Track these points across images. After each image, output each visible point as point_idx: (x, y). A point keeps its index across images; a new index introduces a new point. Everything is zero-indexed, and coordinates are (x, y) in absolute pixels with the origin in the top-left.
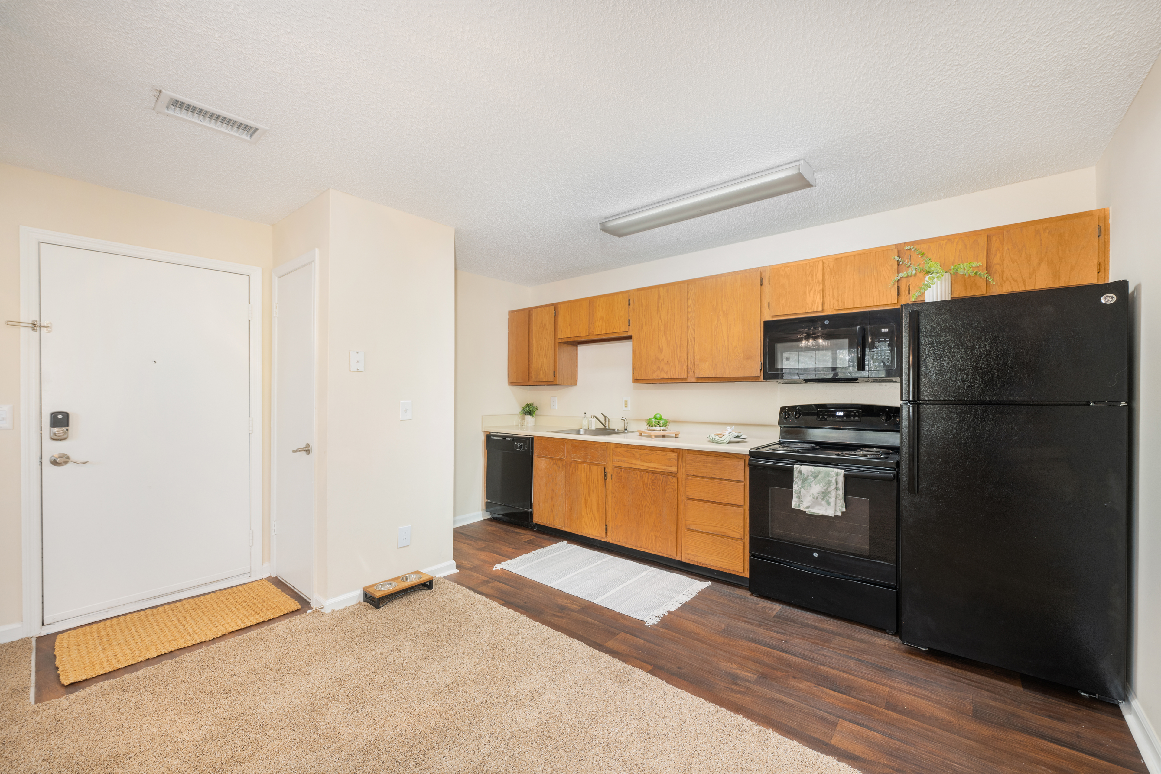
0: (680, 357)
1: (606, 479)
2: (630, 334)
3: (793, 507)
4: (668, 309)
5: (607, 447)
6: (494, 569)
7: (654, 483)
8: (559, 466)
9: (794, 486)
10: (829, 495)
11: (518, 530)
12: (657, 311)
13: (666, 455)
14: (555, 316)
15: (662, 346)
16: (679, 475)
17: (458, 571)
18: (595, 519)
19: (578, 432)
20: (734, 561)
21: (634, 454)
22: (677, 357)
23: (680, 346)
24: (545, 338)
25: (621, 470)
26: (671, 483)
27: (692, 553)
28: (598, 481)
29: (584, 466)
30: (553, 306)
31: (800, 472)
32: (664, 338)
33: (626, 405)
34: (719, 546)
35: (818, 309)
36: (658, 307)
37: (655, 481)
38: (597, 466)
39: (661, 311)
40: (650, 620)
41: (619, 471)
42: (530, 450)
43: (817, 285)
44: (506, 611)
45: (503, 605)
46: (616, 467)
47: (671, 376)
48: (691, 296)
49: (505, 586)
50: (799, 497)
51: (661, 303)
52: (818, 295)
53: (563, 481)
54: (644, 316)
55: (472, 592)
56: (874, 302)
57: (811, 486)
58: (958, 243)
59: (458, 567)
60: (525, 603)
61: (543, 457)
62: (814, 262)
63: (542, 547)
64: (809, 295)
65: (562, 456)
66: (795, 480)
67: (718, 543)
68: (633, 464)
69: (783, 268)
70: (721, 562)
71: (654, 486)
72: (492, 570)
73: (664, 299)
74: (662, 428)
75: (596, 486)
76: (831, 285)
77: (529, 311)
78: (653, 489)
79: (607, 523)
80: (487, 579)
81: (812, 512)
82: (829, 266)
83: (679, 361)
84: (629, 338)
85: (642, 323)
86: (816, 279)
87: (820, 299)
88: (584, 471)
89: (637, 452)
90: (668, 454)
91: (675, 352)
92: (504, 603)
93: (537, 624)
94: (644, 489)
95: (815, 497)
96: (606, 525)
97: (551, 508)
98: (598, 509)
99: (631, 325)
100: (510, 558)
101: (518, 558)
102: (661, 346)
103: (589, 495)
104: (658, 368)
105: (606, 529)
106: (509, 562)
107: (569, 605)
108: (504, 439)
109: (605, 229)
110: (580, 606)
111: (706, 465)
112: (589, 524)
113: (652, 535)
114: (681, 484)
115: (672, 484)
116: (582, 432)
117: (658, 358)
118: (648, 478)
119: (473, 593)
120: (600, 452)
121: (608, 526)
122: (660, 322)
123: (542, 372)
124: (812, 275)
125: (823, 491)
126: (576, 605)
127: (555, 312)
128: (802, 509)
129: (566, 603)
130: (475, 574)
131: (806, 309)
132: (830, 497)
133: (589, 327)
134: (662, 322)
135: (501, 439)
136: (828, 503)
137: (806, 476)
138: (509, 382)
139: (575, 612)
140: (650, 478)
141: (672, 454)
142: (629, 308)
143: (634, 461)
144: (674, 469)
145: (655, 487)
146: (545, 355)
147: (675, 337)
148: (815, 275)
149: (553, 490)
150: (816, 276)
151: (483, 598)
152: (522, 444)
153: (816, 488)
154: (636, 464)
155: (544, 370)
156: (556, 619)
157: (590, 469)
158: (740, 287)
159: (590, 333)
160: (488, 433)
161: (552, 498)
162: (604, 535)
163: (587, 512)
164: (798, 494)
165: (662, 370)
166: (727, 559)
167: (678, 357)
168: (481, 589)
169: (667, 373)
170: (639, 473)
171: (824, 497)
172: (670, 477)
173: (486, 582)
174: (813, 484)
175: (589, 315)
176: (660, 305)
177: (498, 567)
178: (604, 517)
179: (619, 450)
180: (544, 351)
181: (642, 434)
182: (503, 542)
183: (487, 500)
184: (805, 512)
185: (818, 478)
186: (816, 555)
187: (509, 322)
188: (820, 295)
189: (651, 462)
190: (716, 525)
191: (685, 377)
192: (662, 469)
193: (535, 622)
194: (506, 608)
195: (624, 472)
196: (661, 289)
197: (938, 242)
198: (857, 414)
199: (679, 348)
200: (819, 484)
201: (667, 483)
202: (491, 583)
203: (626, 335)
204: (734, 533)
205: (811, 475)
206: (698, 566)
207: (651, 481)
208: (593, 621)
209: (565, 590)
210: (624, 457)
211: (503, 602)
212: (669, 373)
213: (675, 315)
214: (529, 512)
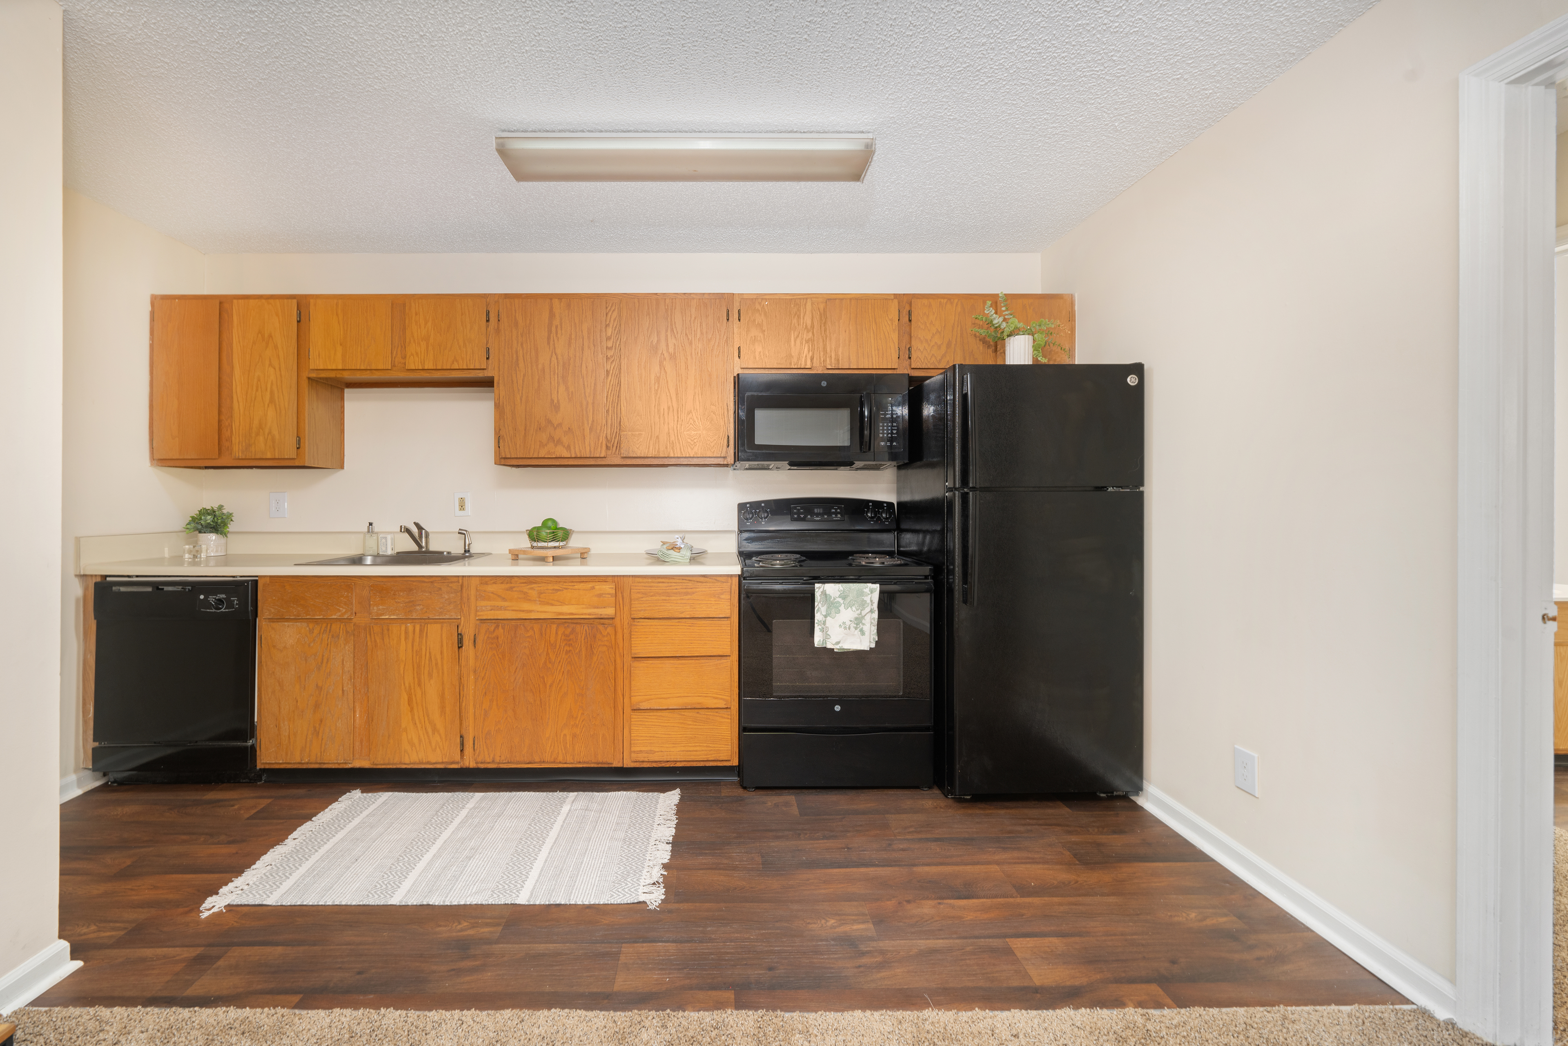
0: (593, 421)
1: (461, 647)
2: (490, 375)
3: (816, 646)
4: (570, 338)
5: (462, 586)
6: (205, 915)
7: (570, 640)
8: (338, 636)
9: (816, 615)
10: (863, 621)
11: (211, 795)
12: (549, 338)
13: (593, 588)
14: (299, 322)
15: (558, 401)
16: (617, 621)
17: (79, 964)
18: (435, 730)
19: (357, 561)
20: (716, 746)
21: (525, 593)
22: (588, 421)
23: (593, 403)
24: (270, 365)
25: (497, 626)
26: (604, 636)
27: (643, 749)
28: (442, 653)
29: (406, 628)
30: (295, 301)
31: (824, 593)
32: (562, 388)
33: (462, 507)
34: (691, 727)
35: (806, 365)
36: (550, 332)
37: (571, 637)
38: (439, 626)
39: (556, 341)
40: (652, 896)
41: (492, 628)
42: (250, 608)
43: (805, 332)
44: (328, 1020)
45: (301, 1005)
46: (483, 621)
47: (575, 453)
48: (612, 321)
49: (268, 949)
50: (822, 630)
51: (557, 327)
52: (806, 345)
53: (349, 665)
54: (522, 344)
55: (180, 1010)
56: (873, 365)
57: (839, 612)
58: (957, 305)
59: (75, 954)
60: (359, 973)
61: (288, 620)
62: (800, 299)
63: (309, 818)
64: (795, 345)
65: (345, 613)
66: (818, 605)
67: (690, 723)
68: (523, 611)
69: (760, 300)
70: (696, 751)
71: (570, 645)
72: (199, 922)
73: (561, 320)
74: (561, 544)
75: (437, 664)
76: (821, 334)
77: (220, 303)
78: (567, 652)
79: (463, 732)
80: (199, 950)
81: (844, 649)
82: (819, 309)
83: (591, 429)
84: (487, 383)
85: (517, 357)
86: (803, 323)
87: (809, 351)
88: (406, 638)
89: (532, 589)
90: (597, 587)
91: (585, 412)
92: (301, 1000)
93: (434, 1015)
94: (548, 654)
95: (847, 627)
96: (461, 737)
97: (315, 728)
98: (443, 708)
99: (490, 358)
100: (239, 871)
101: (259, 864)
102: (556, 401)
103: (419, 685)
104: (551, 438)
105: (462, 744)
106: (239, 882)
107: (471, 932)
108: (158, 589)
109: (503, 152)
110: (498, 925)
111: (667, 598)
112: (420, 740)
113: (565, 735)
114: (621, 636)
115: (606, 639)
116: (369, 560)
117: (549, 422)
118: (556, 633)
119: (185, 1013)
120: (446, 597)
121: (465, 736)
122: (554, 358)
123: (261, 438)
124: (799, 317)
125: (857, 616)
126: (487, 925)
127: (300, 313)
128: (829, 646)
129: (462, 930)
130: (148, 952)
131: (791, 364)
132: (864, 624)
133: (392, 353)
134: (557, 359)
135: (150, 589)
136: (862, 632)
137: (833, 598)
138: (152, 458)
139: (497, 942)
140: (560, 633)
141: (604, 587)
142: (487, 327)
143: (526, 606)
144: (610, 611)
145: (571, 648)
146: (272, 401)
147: (584, 387)
148: (802, 317)
149: (319, 688)
150: (803, 319)
151: (233, 1013)
152: (223, 596)
153: (847, 615)
154: (530, 611)
155: (270, 433)
156: (468, 978)
157: (421, 631)
158: (695, 318)
159: (393, 365)
160: (99, 580)
161: (317, 706)
162: (457, 757)
163: (413, 718)
164: (823, 626)
165: (559, 442)
166: (705, 745)
167: (590, 422)
168: (201, 986)
169: (568, 448)
170: (536, 627)
171: (857, 624)
172: (601, 627)
173: (201, 963)
174: (842, 608)
175: (392, 330)
176: (554, 329)
177: (215, 904)
178: (458, 722)
179: (491, 588)
180: (268, 393)
181: (517, 555)
182: (184, 837)
183: (97, 744)
184: (833, 649)
185: (848, 599)
186: (838, 708)
187: (152, 319)
188: (809, 346)
189: (562, 603)
190: (686, 695)
191: (602, 456)
192: (585, 614)
193: (426, 1013)
194: (322, 1013)
195: (503, 628)
196: (556, 302)
197: (939, 300)
198: (838, 510)
199: (590, 407)
200: (851, 607)
201: (595, 637)
202: (219, 958)
203: (480, 374)
204: (715, 701)
205: (840, 597)
206: (654, 767)
207: (563, 637)
208: (551, 946)
209: (436, 900)
210: (504, 599)
211: (296, 999)
212: (572, 448)
213: (583, 349)
214: (246, 747)
